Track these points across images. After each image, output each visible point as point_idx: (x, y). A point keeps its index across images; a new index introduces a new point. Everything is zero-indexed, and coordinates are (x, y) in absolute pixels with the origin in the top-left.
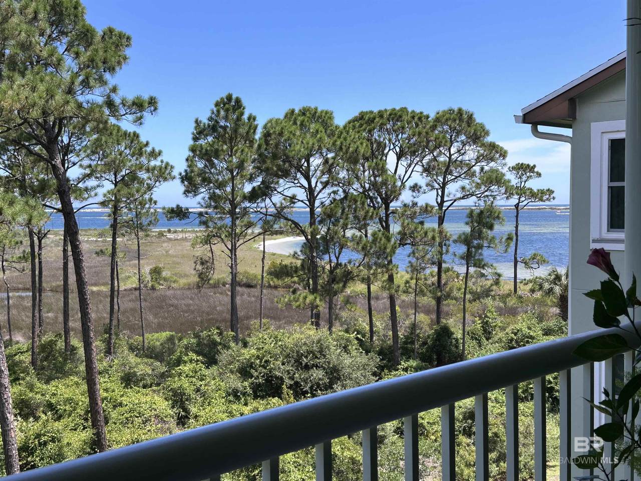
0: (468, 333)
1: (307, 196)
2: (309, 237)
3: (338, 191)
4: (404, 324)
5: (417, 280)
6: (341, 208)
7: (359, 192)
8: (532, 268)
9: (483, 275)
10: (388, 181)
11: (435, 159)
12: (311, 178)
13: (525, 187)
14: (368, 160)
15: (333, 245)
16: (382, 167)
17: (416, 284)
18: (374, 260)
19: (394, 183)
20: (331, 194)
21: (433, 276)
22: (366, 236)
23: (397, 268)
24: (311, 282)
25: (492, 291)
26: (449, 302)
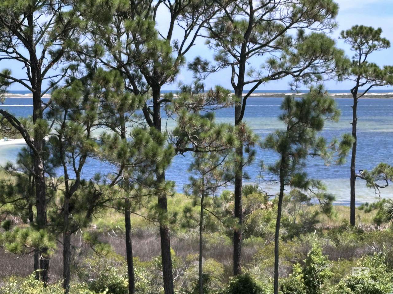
0: (282, 287)
1: (28, 73)
2: (32, 139)
3: (78, 65)
4: (183, 275)
5: (203, 206)
6: (83, 91)
7: (112, 67)
8: (377, 186)
9: (304, 198)
10: (157, 50)
11: (228, 17)
12: (36, 44)
13: (367, 62)
14: (125, 17)
15: (70, 151)
16: (148, 28)
17: (202, 213)
18: (136, 174)
19: (167, 54)
20: (66, 70)
21: (227, 200)
22: (123, 136)
23: (173, 186)
24: (35, 210)
25: (318, 222)
26: (253, 239)
